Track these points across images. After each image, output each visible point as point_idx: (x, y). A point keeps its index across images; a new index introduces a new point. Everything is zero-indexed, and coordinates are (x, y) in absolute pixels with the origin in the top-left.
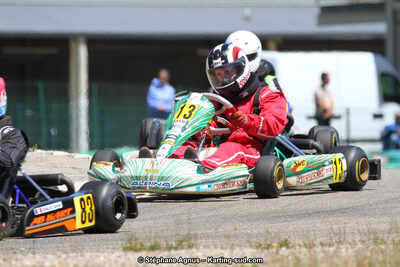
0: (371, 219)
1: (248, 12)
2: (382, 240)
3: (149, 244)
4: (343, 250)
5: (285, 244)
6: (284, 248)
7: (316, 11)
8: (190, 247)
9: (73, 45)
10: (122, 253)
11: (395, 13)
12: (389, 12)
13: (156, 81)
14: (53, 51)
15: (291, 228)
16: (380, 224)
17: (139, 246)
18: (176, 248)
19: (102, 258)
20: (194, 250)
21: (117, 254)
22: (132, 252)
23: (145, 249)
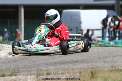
9: (19, 8)
14: (13, 10)
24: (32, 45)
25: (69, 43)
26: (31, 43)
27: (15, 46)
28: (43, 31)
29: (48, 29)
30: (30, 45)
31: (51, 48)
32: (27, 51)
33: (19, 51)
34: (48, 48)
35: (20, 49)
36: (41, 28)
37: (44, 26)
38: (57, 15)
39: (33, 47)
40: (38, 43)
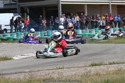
24: (47, 53)
25: (68, 50)
26: (47, 52)
27: (38, 54)
28: (53, 44)
29: (56, 43)
30: (46, 53)
31: (58, 54)
32: (44, 56)
33: (40, 56)
34: (56, 54)
35: (40, 55)
36: (52, 43)
37: (53, 41)
38: (60, 35)
39: (48, 54)
40: (51, 51)
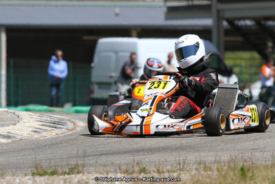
0: (202, 154)
1: (117, 10)
2: (210, 168)
3: (49, 171)
4: (183, 175)
5: (143, 170)
6: (143, 174)
7: (165, 10)
8: (78, 173)
10: (31, 177)
11: (218, 11)
12: (214, 11)
13: (54, 58)
15: (147, 160)
16: (209, 157)
17: (43, 172)
18: (68, 174)
19: (17, 180)
20: (81, 175)
21: (28, 177)
22: (38, 176)
23: (47, 174)
